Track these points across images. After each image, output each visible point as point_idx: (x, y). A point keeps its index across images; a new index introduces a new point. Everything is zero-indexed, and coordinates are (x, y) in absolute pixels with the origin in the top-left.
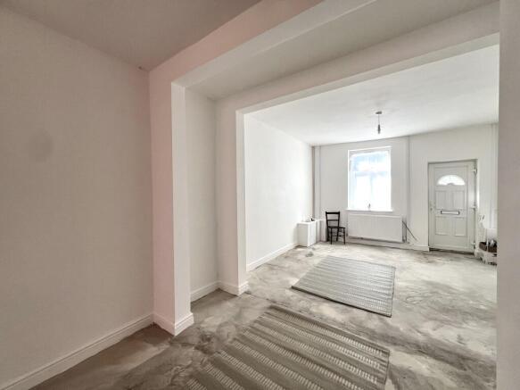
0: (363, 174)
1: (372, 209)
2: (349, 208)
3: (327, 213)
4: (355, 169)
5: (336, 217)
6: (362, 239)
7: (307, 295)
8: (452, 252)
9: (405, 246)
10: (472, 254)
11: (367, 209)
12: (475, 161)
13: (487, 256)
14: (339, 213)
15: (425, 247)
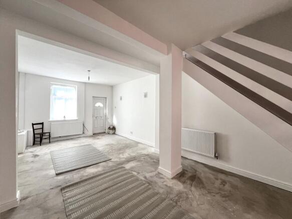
0: (60, 99)
1: (66, 119)
2: (51, 120)
3: (33, 124)
4: (54, 94)
5: (40, 126)
6: (60, 137)
7: (73, 172)
8: (99, 133)
9: (84, 135)
10: (105, 132)
11: (63, 119)
12: (106, 98)
13: (111, 132)
14: (42, 124)
15: (91, 133)
